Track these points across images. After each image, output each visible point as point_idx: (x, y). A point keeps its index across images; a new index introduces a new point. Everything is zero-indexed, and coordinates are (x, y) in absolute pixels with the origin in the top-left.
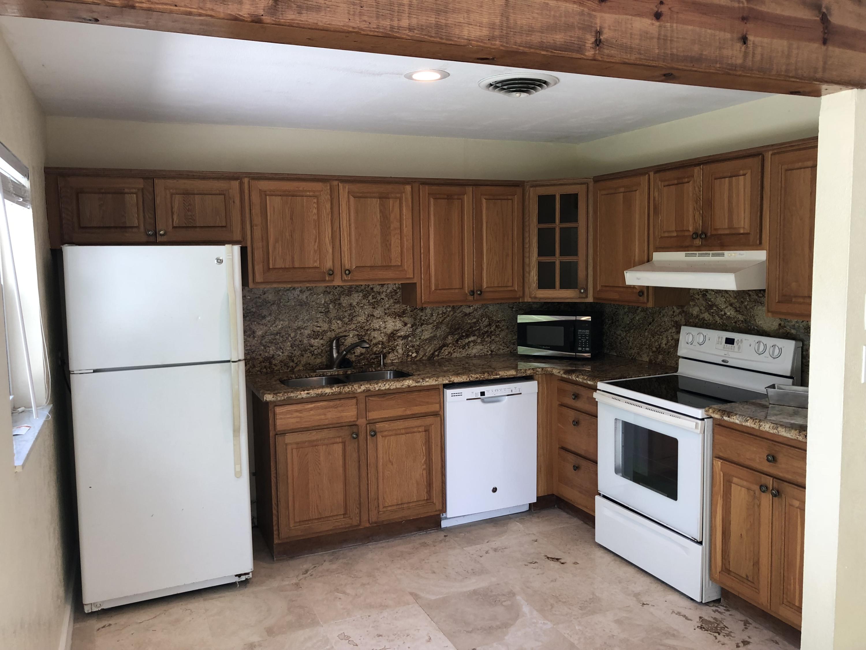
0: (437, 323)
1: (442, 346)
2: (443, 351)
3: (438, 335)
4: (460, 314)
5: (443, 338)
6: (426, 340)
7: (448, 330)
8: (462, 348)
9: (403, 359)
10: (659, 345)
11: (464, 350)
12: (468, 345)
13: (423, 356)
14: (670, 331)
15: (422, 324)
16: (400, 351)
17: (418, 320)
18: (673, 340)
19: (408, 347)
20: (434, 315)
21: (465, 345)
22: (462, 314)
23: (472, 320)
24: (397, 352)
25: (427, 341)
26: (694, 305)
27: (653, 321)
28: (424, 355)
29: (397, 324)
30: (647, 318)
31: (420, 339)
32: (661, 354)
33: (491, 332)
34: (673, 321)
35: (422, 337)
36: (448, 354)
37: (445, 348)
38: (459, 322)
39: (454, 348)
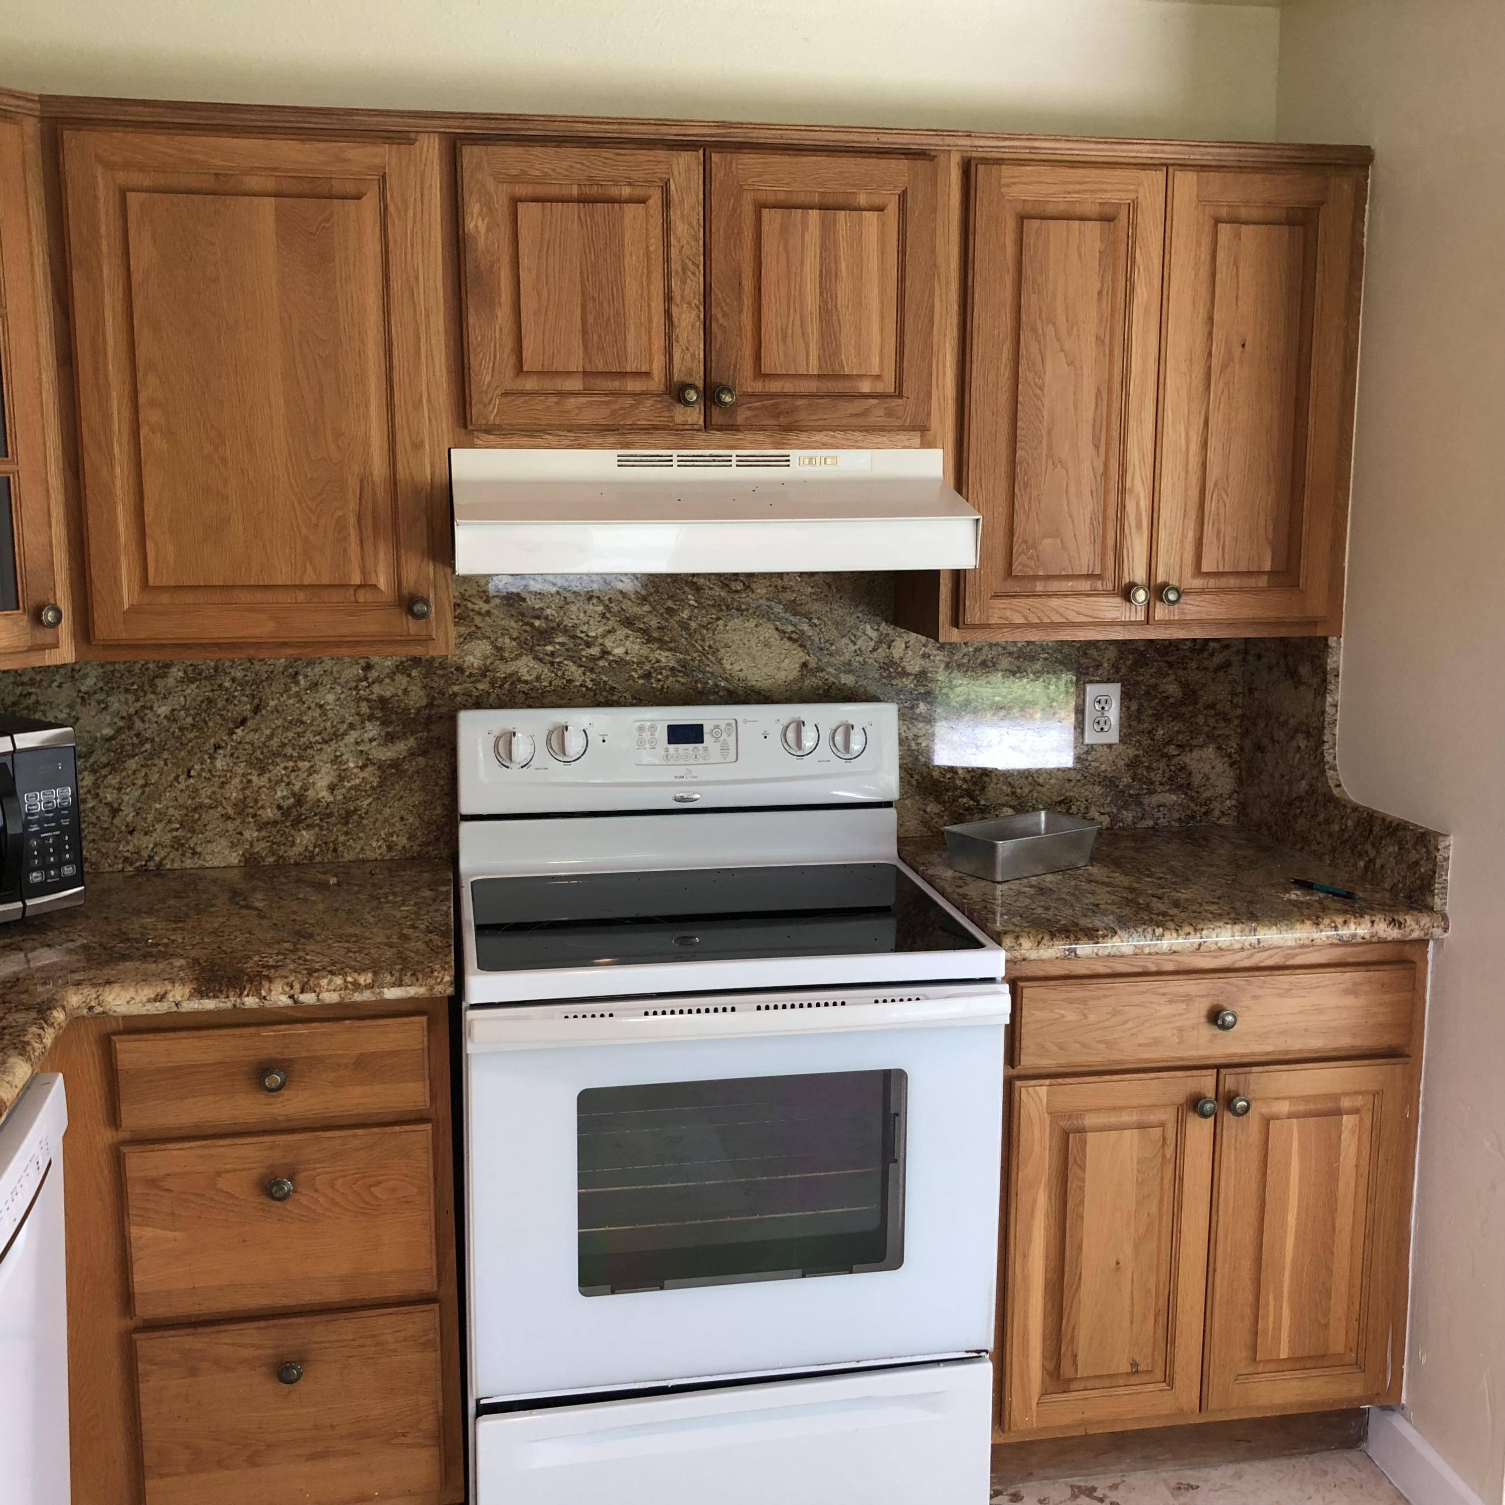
10: (294, 795)
14: (353, 735)
18: (370, 769)
27: (256, 710)
30: (220, 704)
32: (309, 827)
34: (368, 700)
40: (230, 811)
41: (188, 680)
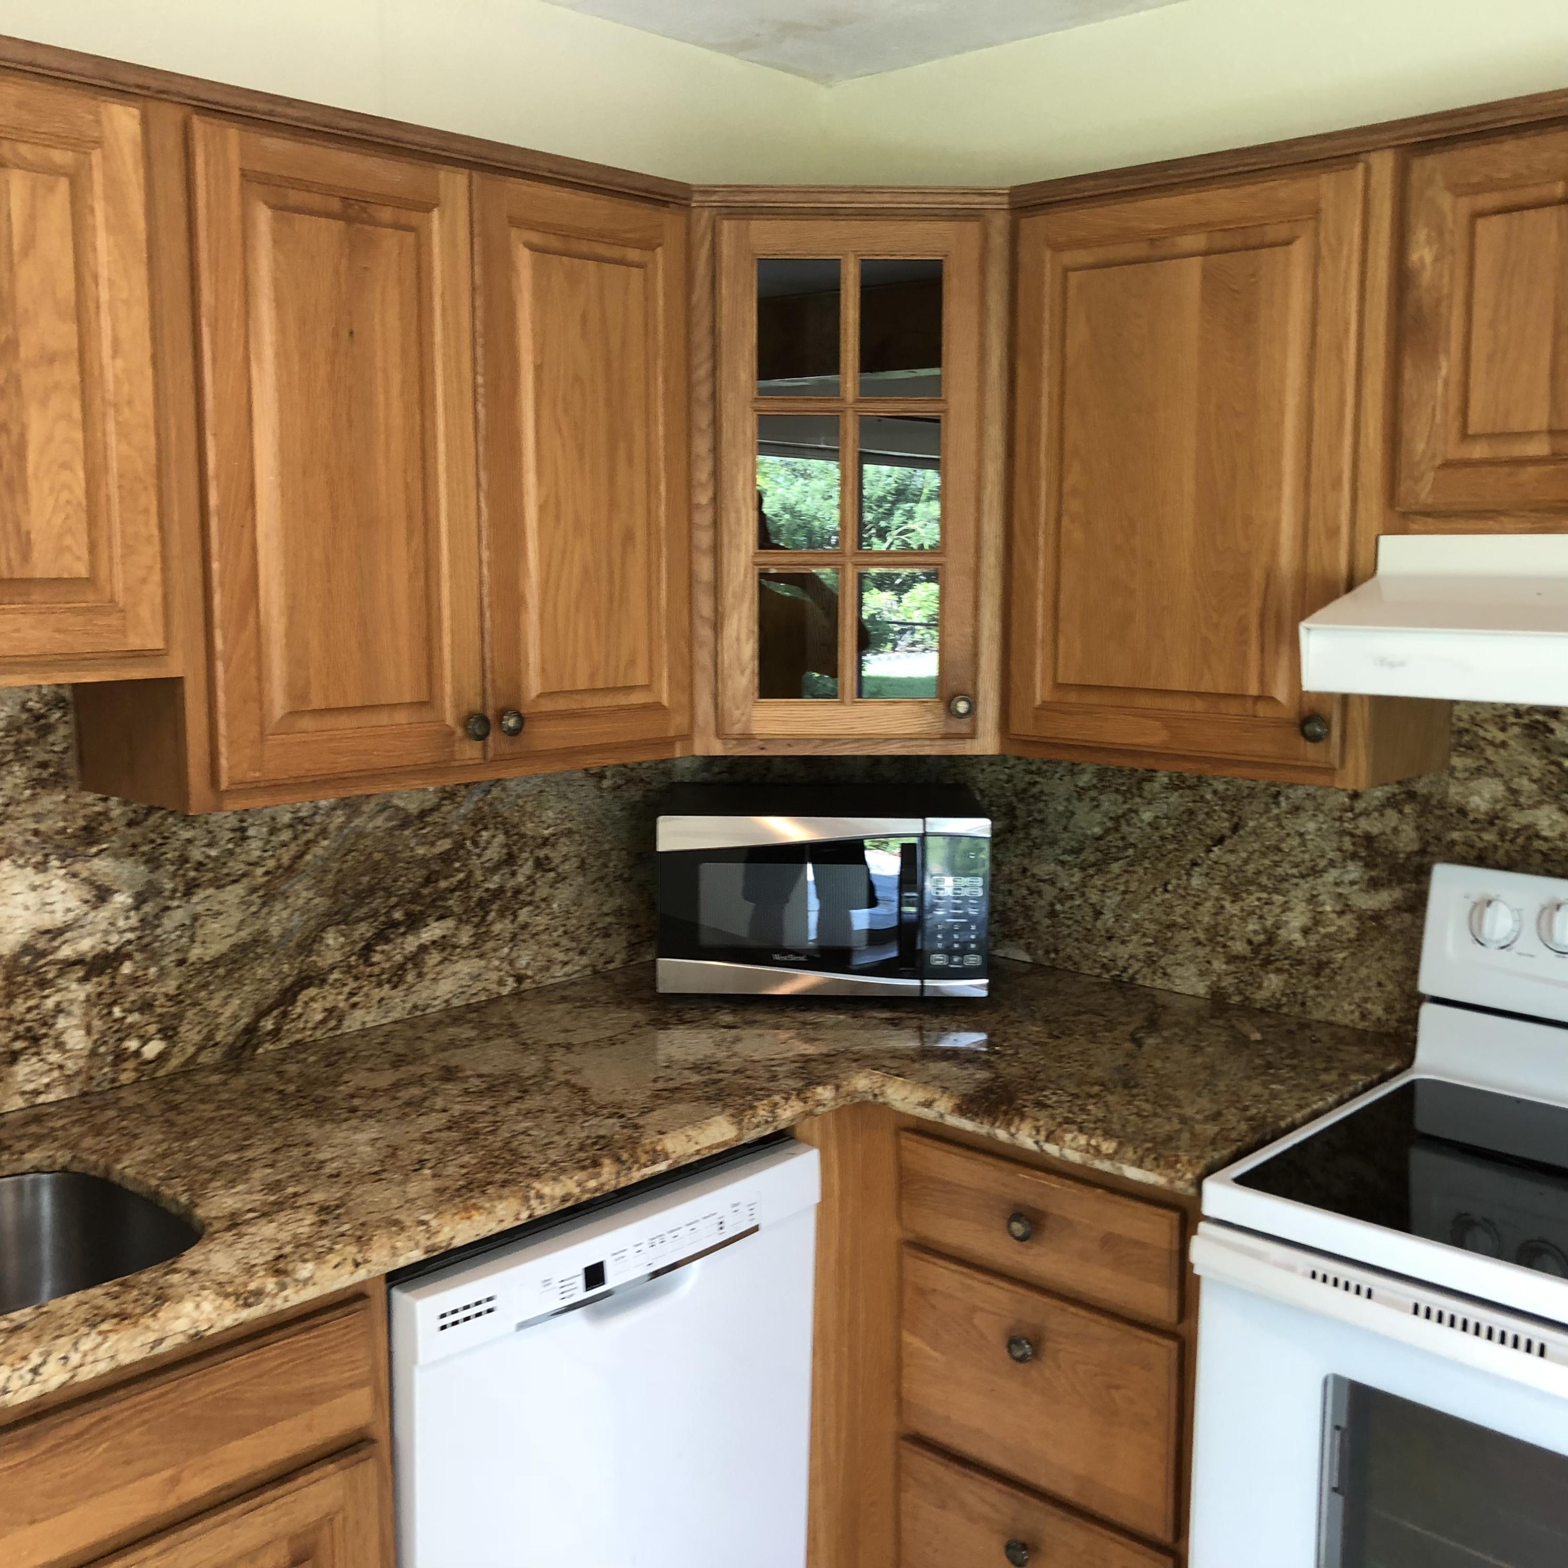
0: (267, 873)
1: (293, 985)
2: (299, 1010)
3: (275, 931)
4: (379, 821)
5: (299, 945)
6: (215, 963)
7: (322, 903)
8: (389, 981)
9: (91, 1078)
10: (1265, 931)
11: (399, 992)
12: (416, 965)
13: (201, 1048)
14: (1332, 875)
15: (190, 889)
16: (77, 1040)
17: (172, 868)
18: (1349, 917)
19: (117, 1012)
20: (251, 832)
21: (402, 967)
22: (389, 819)
23: (433, 844)
24: (59, 1045)
25: (221, 971)
26: (1478, 772)
28: (208, 1041)
29: (53, 895)
30: (1201, 817)
31: (181, 963)
32: (1279, 971)
33: (517, 892)
34: (1352, 835)
35: (195, 953)
36: (323, 1022)
37: (312, 991)
38: (377, 856)
39: (352, 985)
40: (1202, 936)
41: (1173, 786)
